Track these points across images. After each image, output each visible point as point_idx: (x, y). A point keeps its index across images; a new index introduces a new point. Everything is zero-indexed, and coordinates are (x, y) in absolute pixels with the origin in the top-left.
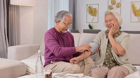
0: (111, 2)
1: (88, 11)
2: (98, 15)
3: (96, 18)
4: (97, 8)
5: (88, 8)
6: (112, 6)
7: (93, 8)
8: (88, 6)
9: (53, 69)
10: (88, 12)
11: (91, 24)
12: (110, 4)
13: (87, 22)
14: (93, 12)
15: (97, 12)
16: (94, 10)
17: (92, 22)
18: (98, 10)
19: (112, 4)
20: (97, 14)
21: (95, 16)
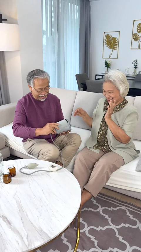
0: (137, 29)
1: (105, 41)
2: (117, 48)
3: (115, 52)
4: (117, 38)
5: (105, 38)
6: (138, 34)
7: (113, 36)
8: (106, 34)
9: (31, 148)
10: (105, 44)
11: (107, 61)
12: (135, 32)
13: (103, 58)
14: (111, 43)
15: (116, 43)
16: (112, 41)
17: (109, 58)
18: (118, 41)
19: (138, 31)
20: (117, 46)
21: (114, 49)
